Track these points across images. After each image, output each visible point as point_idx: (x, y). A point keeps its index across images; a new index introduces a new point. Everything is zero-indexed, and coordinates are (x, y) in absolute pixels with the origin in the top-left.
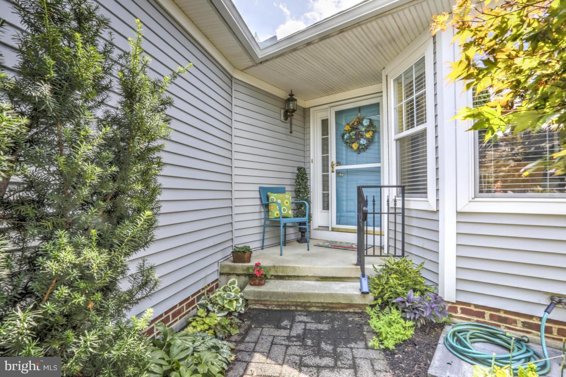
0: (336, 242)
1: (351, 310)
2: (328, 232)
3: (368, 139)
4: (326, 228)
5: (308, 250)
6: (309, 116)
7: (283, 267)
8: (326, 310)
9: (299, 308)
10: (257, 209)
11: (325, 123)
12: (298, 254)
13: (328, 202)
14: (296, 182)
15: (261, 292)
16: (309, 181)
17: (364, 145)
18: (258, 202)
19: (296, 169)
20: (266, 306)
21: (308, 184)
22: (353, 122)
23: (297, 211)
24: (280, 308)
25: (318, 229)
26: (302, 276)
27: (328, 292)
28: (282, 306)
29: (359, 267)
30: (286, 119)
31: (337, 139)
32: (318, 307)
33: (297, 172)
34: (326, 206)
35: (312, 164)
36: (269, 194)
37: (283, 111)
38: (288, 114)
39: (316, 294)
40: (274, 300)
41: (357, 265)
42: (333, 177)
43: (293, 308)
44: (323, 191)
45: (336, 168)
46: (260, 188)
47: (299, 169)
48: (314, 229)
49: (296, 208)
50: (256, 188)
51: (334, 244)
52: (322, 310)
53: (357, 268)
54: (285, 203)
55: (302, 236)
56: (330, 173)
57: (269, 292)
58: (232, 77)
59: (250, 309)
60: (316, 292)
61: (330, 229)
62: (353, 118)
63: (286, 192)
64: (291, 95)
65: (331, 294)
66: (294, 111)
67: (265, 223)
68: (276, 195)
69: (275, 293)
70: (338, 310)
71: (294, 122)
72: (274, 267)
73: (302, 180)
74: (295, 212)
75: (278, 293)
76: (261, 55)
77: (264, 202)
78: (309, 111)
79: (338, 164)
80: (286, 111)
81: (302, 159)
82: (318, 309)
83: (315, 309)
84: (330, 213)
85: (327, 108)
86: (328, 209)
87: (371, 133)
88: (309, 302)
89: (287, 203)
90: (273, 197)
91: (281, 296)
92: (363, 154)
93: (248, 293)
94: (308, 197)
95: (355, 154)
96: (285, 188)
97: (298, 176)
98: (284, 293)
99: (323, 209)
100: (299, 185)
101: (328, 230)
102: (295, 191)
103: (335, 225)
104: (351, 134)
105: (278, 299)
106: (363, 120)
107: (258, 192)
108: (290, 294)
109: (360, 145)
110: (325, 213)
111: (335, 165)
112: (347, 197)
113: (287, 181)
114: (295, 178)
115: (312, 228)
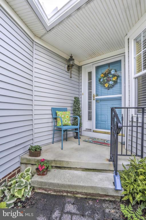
0: (95, 138)
1: (107, 199)
2: (91, 132)
3: (114, 81)
4: (90, 130)
5: (79, 145)
6: (82, 70)
7: (60, 161)
8: (89, 197)
9: (69, 194)
10: (51, 120)
11: (90, 74)
12: (72, 148)
13: (91, 116)
14: (74, 105)
15: (42, 182)
16: (81, 105)
17: (112, 84)
18: (51, 116)
19: (74, 98)
20: (46, 191)
21: (80, 106)
22: (105, 72)
23: (74, 121)
24: (56, 193)
25: (86, 131)
26: (73, 168)
27: (90, 185)
28: (57, 192)
29: (112, 163)
30: (68, 70)
31: (96, 82)
32: (83, 194)
33: (74, 99)
34: (90, 119)
35: (82, 96)
36: (57, 112)
37: (66, 66)
38: (69, 67)
39: (81, 186)
40: (51, 188)
41: (109, 161)
42: (94, 103)
43: (65, 194)
44: (89, 110)
45: (96, 98)
46: (52, 108)
47: (75, 98)
48: (84, 131)
49: (73, 119)
50: (50, 108)
51: (94, 140)
52: (86, 197)
53: (110, 164)
54: (66, 117)
55: (77, 135)
56: (92, 101)
57: (48, 183)
58: (33, 41)
59: (35, 193)
60: (81, 184)
61: (92, 131)
62: (105, 70)
63: (68, 111)
64: (71, 57)
65: (92, 187)
66: (73, 65)
67: (54, 128)
68: (61, 112)
69: (52, 183)
70: (97, 198)
71: (72, 72)
72: (54, 161)
73: (77, 104)
74: (73, 122)
75: (54, 183)
76: (49, 23)
77: (54, 117)
78: (82, 67)
79: (97, 95)
80: (69, 66)
81: (77, 93)
82: (83, 196)
83: (80, 196)
84: (92, 122)
85: (91, 65)
86: (91, 120)
87: (116, 77)
88: (76, 191)
89: (67, 117)
90: (59, 113)
91: (56, 186)
92: (111, 90)
93: (34, 182)
94: (80, 114)
95: (106, 90)
96: (67, 108)
97: (75, 102)
98: (58, 184)
99: (89, 120)
100: (75, 107)
101: (91, 131)
102: (73, 110)
103: (95, 129)
104: (104, 79)
105: (55, 188)
106: (111, 71)
107: (51, 111)
108: (62, 185)
109: (109, 84)
110: (89, 122)
111: (95, 96)
112: (101, 113)
113: (69, 104)
114: (73, 103)
115: (82, 130)
